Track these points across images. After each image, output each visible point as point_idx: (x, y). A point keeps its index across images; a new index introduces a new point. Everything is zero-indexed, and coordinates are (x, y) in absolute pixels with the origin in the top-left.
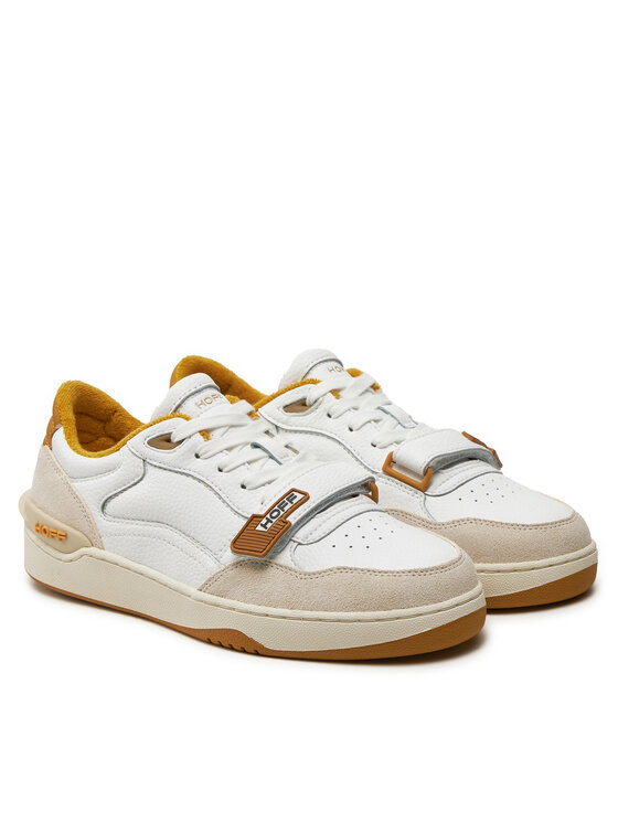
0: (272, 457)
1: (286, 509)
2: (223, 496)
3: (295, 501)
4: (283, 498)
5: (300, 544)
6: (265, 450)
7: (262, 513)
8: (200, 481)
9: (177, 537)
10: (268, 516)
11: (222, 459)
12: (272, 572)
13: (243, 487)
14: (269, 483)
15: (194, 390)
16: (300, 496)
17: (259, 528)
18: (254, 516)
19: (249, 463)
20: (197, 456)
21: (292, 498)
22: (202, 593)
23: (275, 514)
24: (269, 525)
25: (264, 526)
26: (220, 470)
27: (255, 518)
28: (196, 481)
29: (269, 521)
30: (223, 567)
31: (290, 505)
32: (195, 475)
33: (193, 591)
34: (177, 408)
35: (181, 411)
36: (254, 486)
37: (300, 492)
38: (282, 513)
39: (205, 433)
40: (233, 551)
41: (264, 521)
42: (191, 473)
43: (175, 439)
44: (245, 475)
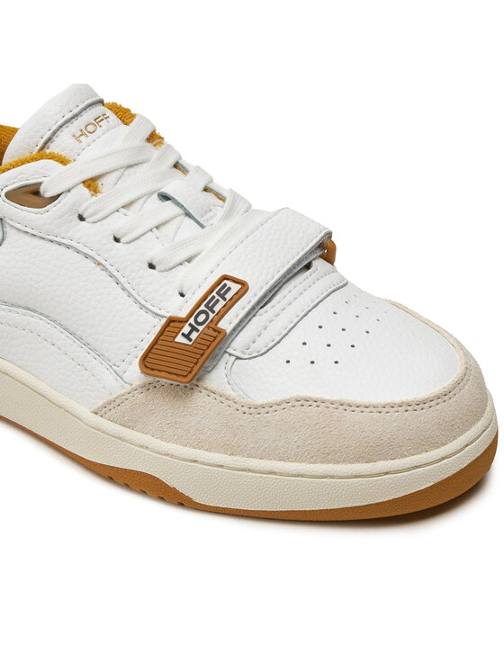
0: (188, 214)
1: (217, 309)
2: (122, 280)
3: (228, 296)
4: (211, 291)
5: (238, 358)
6: (178, 204)
7: (183, 315)
8: (86, 256)
9: (56, 333)
10: (192, 321)
11: (119, 223)
12: (200, 399)
13: (152, 266)
14: (189, 260)
15: (69, 115)
16: (235, 288)
17: (180, 339)
18: (171, 321)
19: (157, 227)
20: (81, 218)
21: (225, 290)
22: (97, 418)
23: (202, 318)
24: (194, 336)
25: (187, 336)
26: (117, 240)
27: (173, 324)
28: (80, 257)
29: (193, 329)
30: (128, 388)
31: (222, 303)
32: (80, 247)
33: (85, 412)
34: (46, 143)
35: (53, 148)
36: (167, 267)
37: (236, 281)
38: (211, 315)
39: (91, 184)
40: (143, 372)
41: (186, 329)
42: (73, 243)
43: (48, 191)
44: (153, 248)
